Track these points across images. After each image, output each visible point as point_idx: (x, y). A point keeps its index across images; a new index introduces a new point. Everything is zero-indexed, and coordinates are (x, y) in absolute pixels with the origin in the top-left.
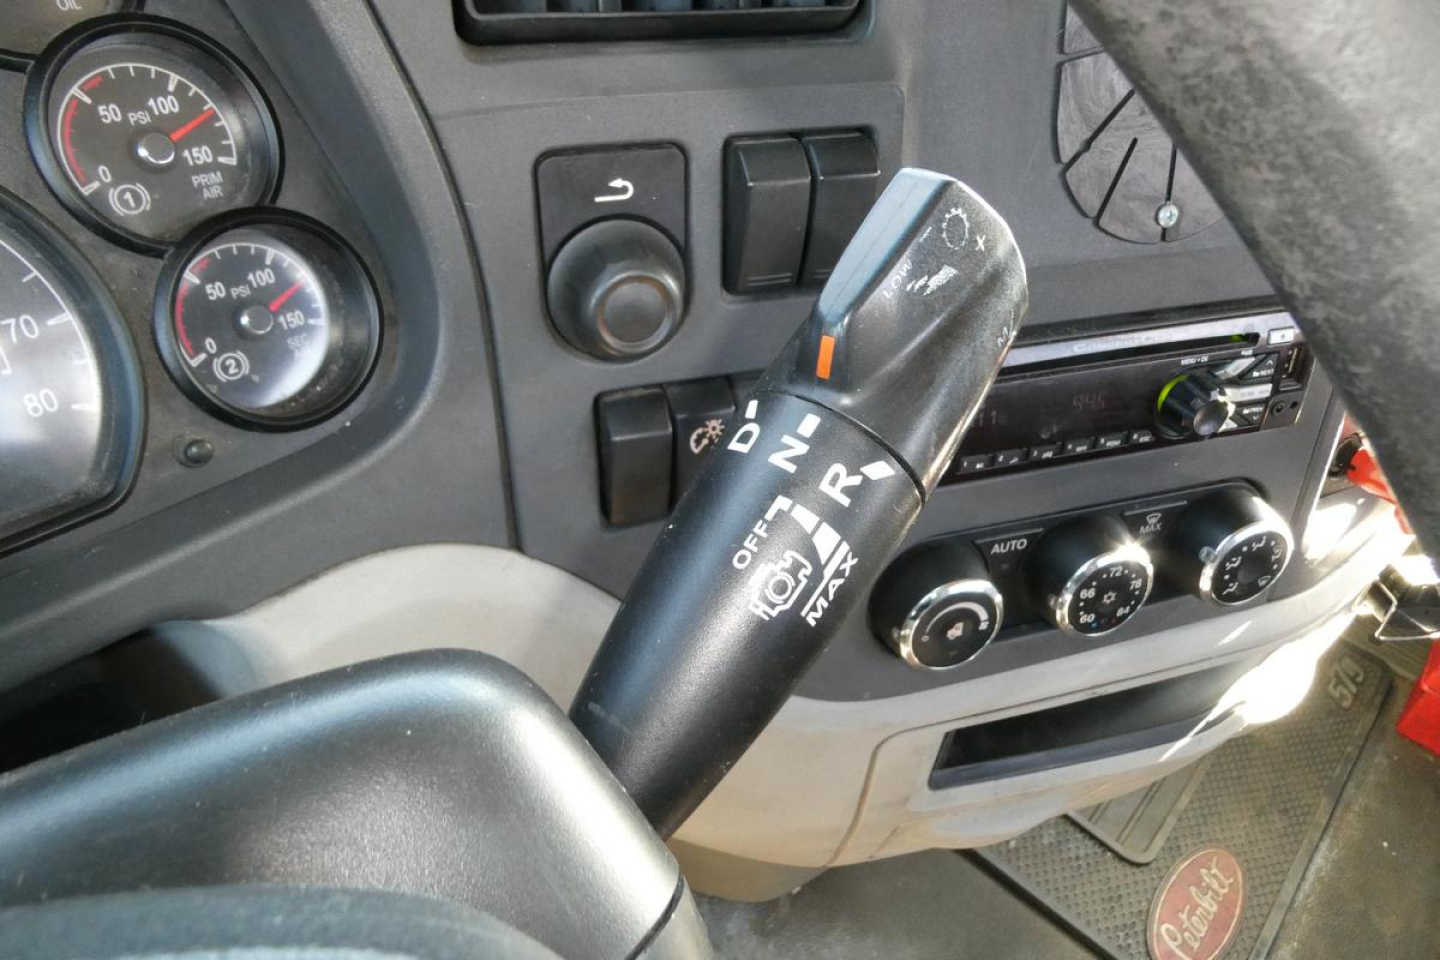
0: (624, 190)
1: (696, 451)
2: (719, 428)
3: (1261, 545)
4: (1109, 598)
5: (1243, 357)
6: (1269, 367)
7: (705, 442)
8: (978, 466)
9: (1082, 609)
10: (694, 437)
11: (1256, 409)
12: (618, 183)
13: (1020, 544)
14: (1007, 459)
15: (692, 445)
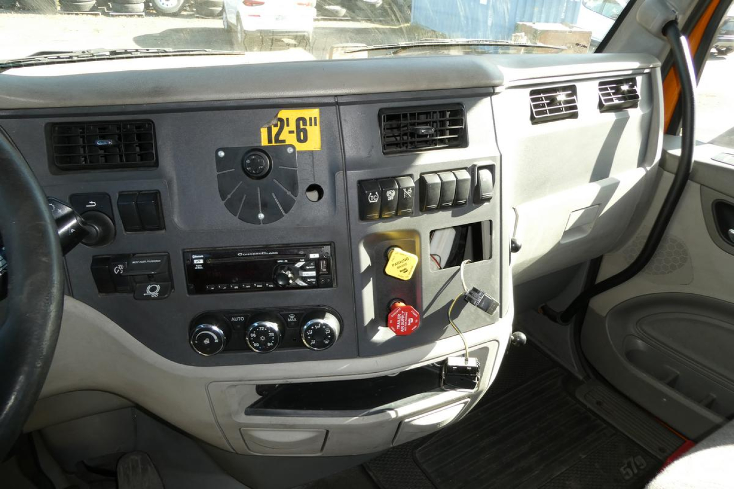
0: (94, 204)
1: (116, 273)
2: (122, 267)
3: (319, 327)
4: (263, 338)
5: (301, 261)
6: (312, 266)
7: (118, 271)
8: (212, 288)
9: (253, 340)
10: (115, 269)
11: (313, 280)
12: (92, 202)
13: (242, 319)
14: (222, 287)
15: (115, 271)
